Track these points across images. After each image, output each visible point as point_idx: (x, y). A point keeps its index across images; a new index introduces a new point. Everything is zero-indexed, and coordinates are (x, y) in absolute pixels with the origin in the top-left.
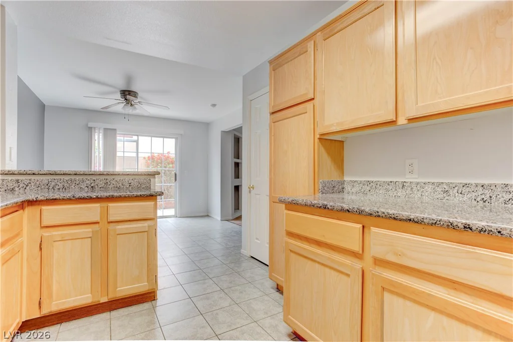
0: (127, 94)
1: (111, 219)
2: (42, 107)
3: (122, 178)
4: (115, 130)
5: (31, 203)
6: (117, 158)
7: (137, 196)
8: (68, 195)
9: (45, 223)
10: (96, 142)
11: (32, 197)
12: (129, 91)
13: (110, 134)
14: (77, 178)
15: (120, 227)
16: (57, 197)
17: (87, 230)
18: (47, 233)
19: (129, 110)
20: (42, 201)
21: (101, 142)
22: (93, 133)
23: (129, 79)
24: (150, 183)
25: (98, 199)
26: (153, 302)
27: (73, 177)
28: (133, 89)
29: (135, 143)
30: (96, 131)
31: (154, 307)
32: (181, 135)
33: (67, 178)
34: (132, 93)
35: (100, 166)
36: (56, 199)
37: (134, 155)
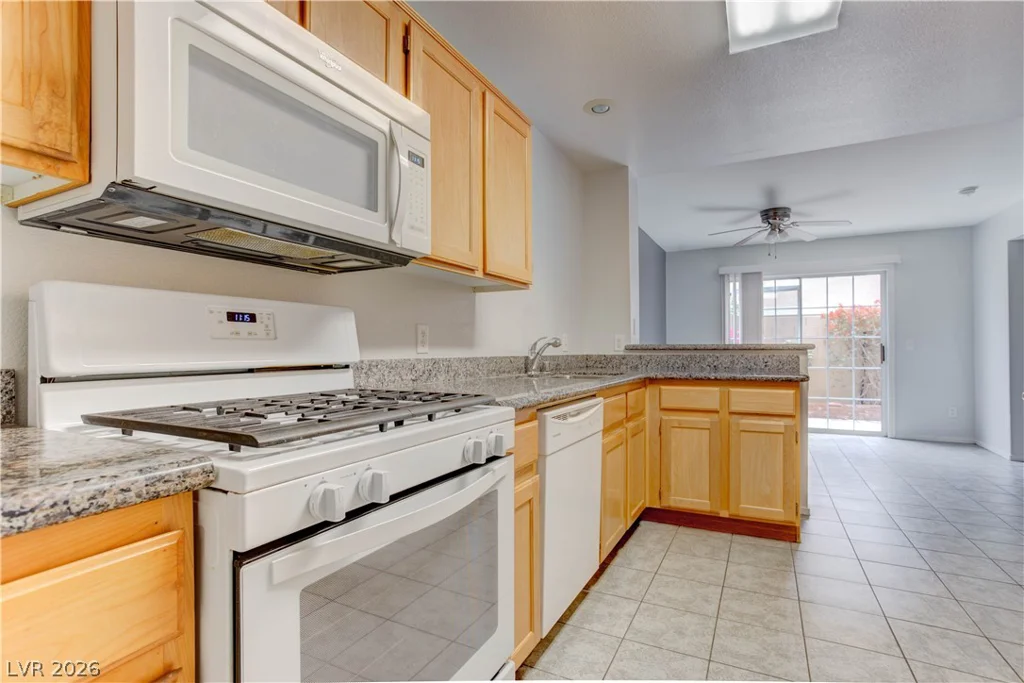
0: (773, 215)
1: (734, 408)
2: (662, 255)
3: (754, 354)
4: (759, 273)
5: (652, 381)
6: (764, 320)
7: (767, 381)
8: (685, 375)
9: (664, 405)
10: (732, 297)
11: (652, 375)
12: (775, 209)
13: (752, 281)
14: (698, 354)
15: (746, 421)
16: (674, 376)
17: (705, 419)
18: (666, 417)
19: (777, 238)
20: (661, 379)
21: (738, 295)
22: (726, 283)
23: (771, 193)
24: (797, 363)
25: (717, 381)
26: (794, 545)
27: (693, 353)
28: (781, 203)
29: (796, 292)
30: (731, 279)
31: (793, 552)
32: (896, 264)
33: (686, 354)
34: (780, 213)
35: (736, 336)
36: (672, 378)
37: (796, 312)
